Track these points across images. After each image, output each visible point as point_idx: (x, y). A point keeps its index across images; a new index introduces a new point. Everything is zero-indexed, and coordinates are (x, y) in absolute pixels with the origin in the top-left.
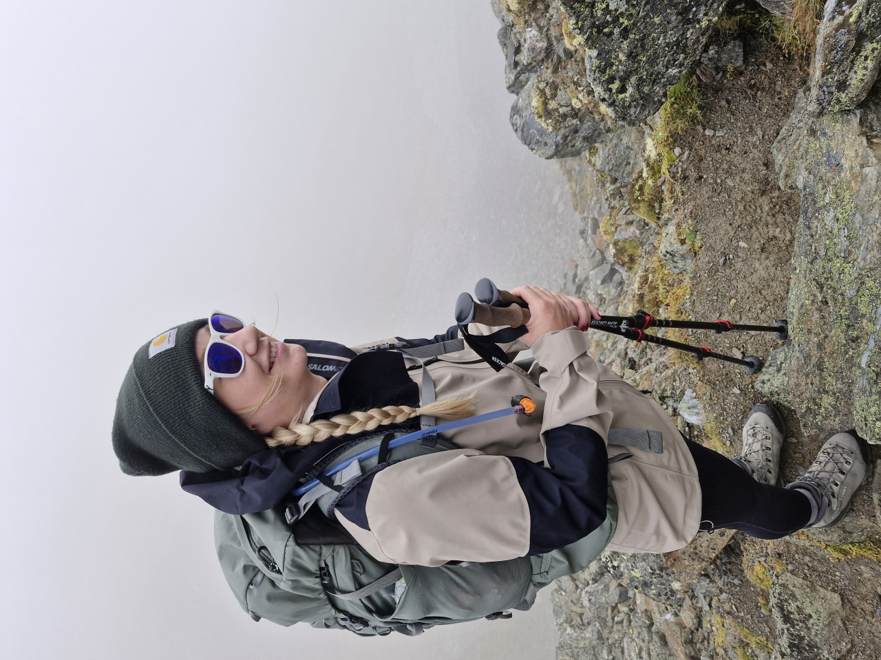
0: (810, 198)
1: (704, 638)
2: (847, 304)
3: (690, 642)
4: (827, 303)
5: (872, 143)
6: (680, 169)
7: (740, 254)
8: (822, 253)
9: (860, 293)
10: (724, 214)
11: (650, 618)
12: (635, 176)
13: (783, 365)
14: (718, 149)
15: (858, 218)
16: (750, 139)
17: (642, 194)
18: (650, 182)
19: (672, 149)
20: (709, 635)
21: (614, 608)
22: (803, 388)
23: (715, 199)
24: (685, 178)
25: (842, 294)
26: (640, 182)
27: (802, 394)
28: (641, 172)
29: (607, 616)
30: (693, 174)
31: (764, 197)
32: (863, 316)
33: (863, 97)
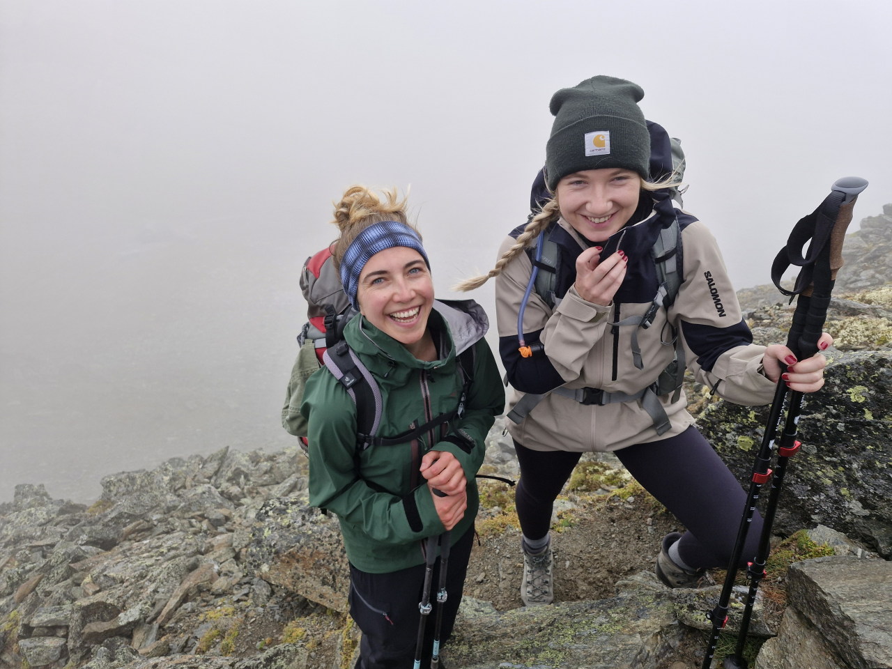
0: (613, 603)
1: (207, 602)
2: (543, 644)
3: (200, 590)
4: (540, 631)
5: (657, 635)
6: (617, 504)
7: (559, 563)
8: (576, 620)
9: (552, 651)
10: (589, 545)
11: (207, 551)
12: (605, 463)
13: (482, 613)
14: (638, 531)
15: (604, 638)
16: (649, 553)
17: (591, 473)
18: (602, 478)
19: (632, 495)
20: (211, 605)
21: (203, 517)
22: (469, 630)
23: (598, 535)
24: (611, 509)
25: (549, 640)
26: (601, 469)
27: (464, 630)
28: (610, 469)
29: (194, 512)
30: (615, 515)
31: (607, 572)
32: (537, 657)
33: (687, 623)
